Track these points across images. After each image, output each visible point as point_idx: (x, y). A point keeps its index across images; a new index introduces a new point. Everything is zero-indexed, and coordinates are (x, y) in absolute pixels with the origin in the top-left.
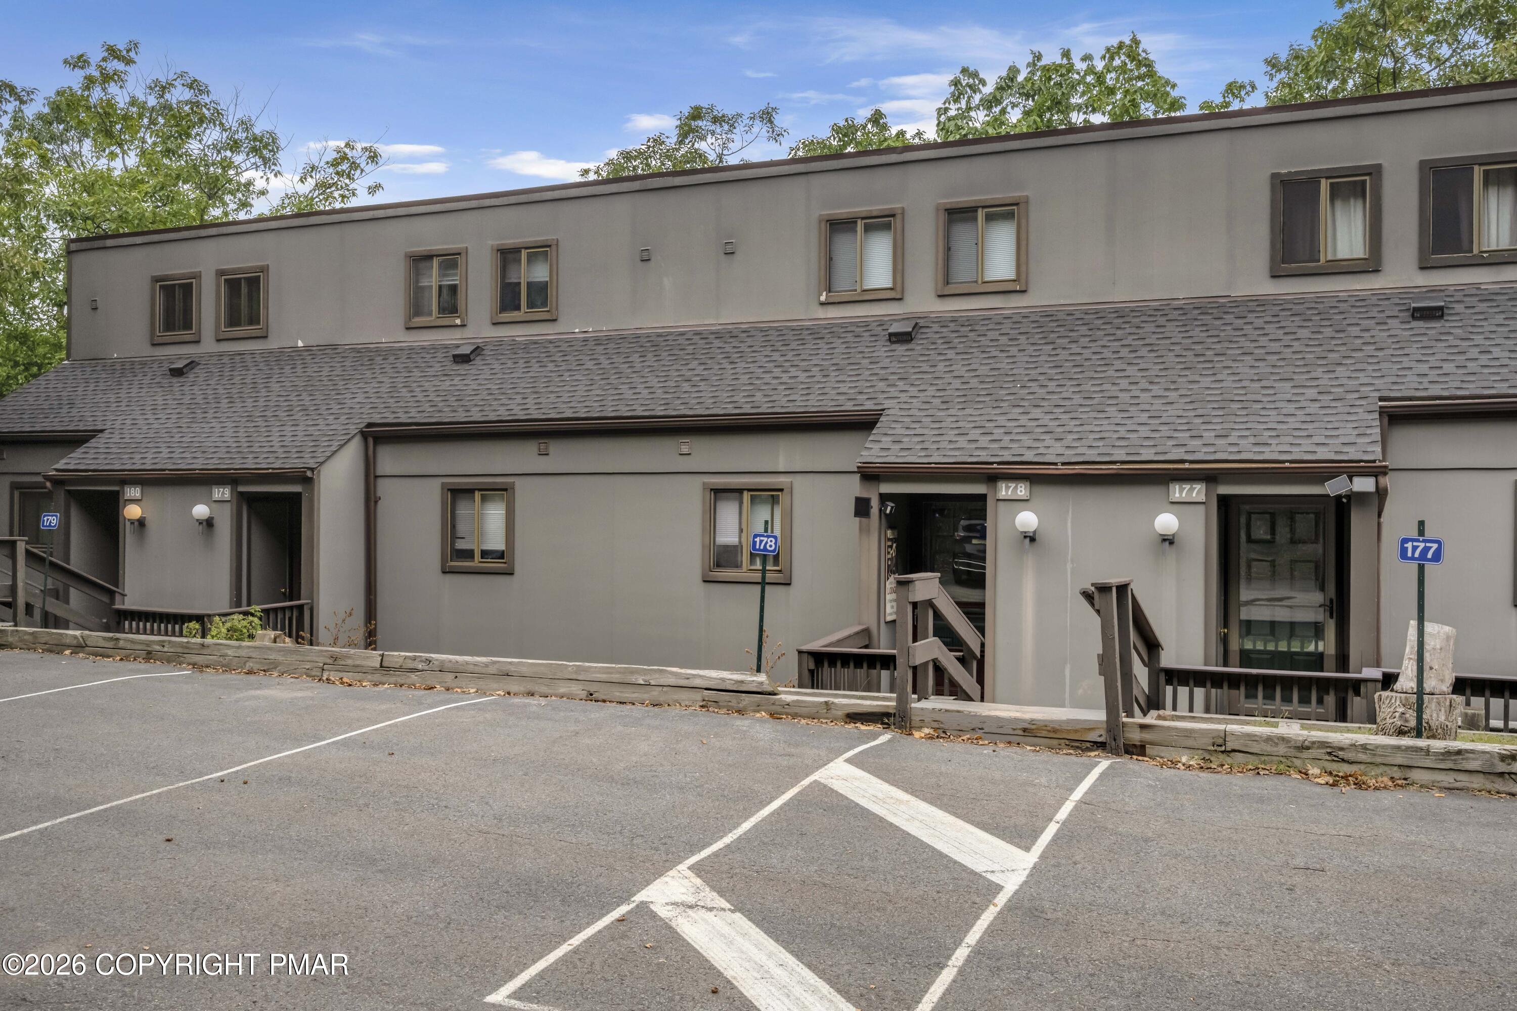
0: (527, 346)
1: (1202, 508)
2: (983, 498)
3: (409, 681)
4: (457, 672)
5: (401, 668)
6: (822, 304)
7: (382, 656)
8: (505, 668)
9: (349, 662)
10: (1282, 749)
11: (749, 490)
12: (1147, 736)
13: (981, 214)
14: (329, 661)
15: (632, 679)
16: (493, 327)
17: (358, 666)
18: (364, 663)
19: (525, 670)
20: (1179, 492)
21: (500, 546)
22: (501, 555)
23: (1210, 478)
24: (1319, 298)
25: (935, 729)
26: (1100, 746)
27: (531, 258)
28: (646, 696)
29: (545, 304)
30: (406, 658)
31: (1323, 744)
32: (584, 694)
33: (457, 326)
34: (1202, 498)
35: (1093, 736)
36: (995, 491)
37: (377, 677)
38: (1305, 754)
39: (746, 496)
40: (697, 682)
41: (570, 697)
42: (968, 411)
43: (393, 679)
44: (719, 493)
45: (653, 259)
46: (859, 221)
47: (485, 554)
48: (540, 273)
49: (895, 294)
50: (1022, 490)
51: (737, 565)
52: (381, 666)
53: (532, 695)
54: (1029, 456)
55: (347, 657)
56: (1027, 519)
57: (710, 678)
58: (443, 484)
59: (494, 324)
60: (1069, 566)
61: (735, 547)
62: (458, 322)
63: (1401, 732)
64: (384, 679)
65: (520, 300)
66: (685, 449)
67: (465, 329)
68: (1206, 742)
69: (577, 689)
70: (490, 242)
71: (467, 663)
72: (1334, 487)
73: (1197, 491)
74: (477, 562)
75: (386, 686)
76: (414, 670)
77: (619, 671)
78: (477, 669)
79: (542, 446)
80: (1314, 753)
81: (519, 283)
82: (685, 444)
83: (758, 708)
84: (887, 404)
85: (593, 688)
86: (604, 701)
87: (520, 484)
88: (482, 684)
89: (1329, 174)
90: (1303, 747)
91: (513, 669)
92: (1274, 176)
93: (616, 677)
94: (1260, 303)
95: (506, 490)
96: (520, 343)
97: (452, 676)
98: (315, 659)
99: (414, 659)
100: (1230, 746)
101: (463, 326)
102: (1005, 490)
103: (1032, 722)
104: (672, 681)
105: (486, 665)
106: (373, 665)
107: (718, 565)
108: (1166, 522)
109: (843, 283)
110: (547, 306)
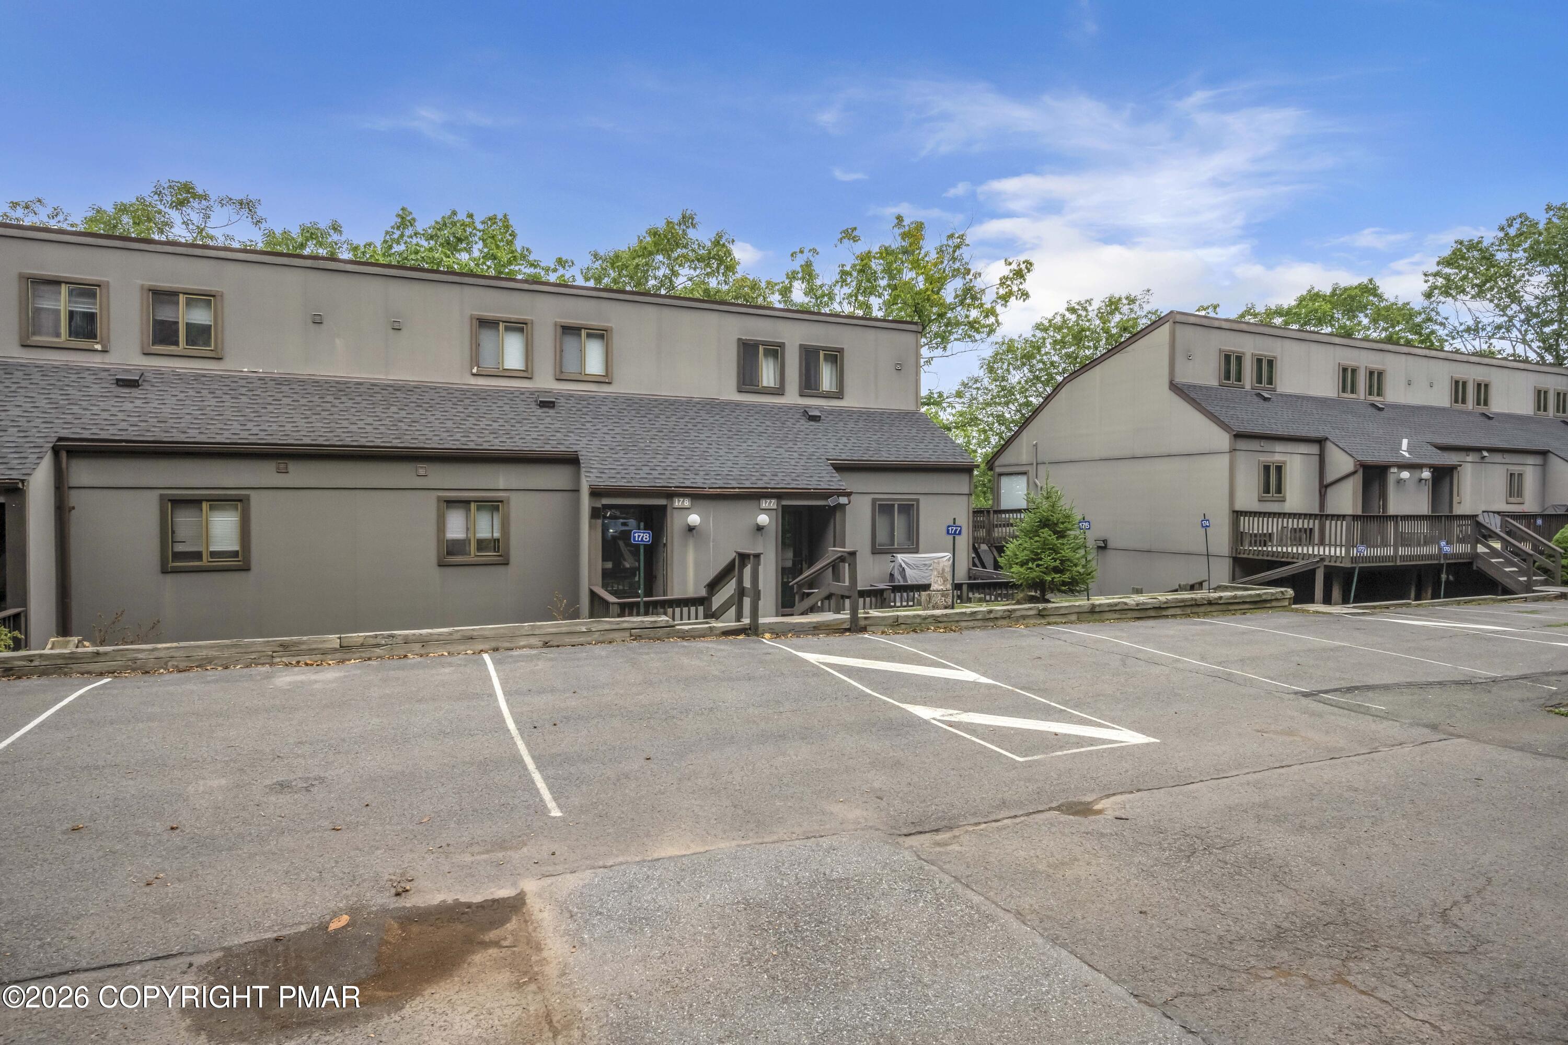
0: (197, 378)
1: (774, 512)
2: (664, 508)
3: (376, 655)
4: (424, 642)
5: (362, 645)
6: (474, 375)
7: (340, 638)
8: (471, 633)
9: (304, 647)
10: (918, 620)
11: (475, 501)
12: (867, 622)
13: (583, 333)
14: (277, 649)
15: (578, 629)
16: (144, 357)
17: (314, 649)
18: (320, 646)
19: (486, 633)
20: (765, 504)
21: (232, 545)
22: (235, 554)
23: (778, 496)
24: (762, 406)
25: (772, 633)
26: (848, 630)
27: (189, 303)
28: (589, 639)
29: (207, 343)
30: (367, 637)
31: (933, 616)
32: (541, 644)
33: (97, 351)
34: (775, 507)
35: (846, 626)
36: (672, 504)
37: (338, 656)
38: (927, 621)
39: (473, 505)
40: (625, 625)
41: (531, 647)
42: (630, 455)
43: (358, 655)
44: (451, 503)
45: (325, 322)
46: (501, 324)
47: (213, 554)
48: (200, 316)
49: (526, 374)
50: (687, 503)
51: (465, 553)
52: (341, 647)
53: (497, 650)
54: (688, 483)
55: (303, 643)
56: (694, 519)
57: (633, 622)
58: (161, 495)
59: (145, 354)
60: (711, 544)
61: (464, 541)
62: (98, 347)
63: (946, 608)
64: (347, 656)
65: (178, 337)
66: (422, 472)
67: (107, 356)
68: (890, 621)
69: (533, 641)
70: (140, 282)
71: (431, 634)
72: (831, 502)
73: (772, 504)
74: (205, 562)
75: (353, 661)
76: (378, 646)
77: (565, 625)
78: (441, 637)
79: (282, 466)
80: (930, 620)
81: (177, 323)
82: (422, 468)
83: (669, 636)
84: (575, 448)
85: (547, 639)
86: (558, 646)
87: (254, 496)
88: (451, 648)
89: (764, 343)
90: (925, 618)
91: (475, 633)
92: (739, 340)
93: (564, 629)
94: (738, 405)
95: (240, 501)
96: (185, 374)
97: (419, 645)
98: (260, 649)
99: (376, 636)
100: (900, 621)
101: (104, 351)
102: (678, 503)
103: (818, 622)
104: (607, 627)
105: (451, 634)
106: (331, 646)
107: (449, 553)
108: (763, 519)
109: (488, 363)
110: (210, 346)
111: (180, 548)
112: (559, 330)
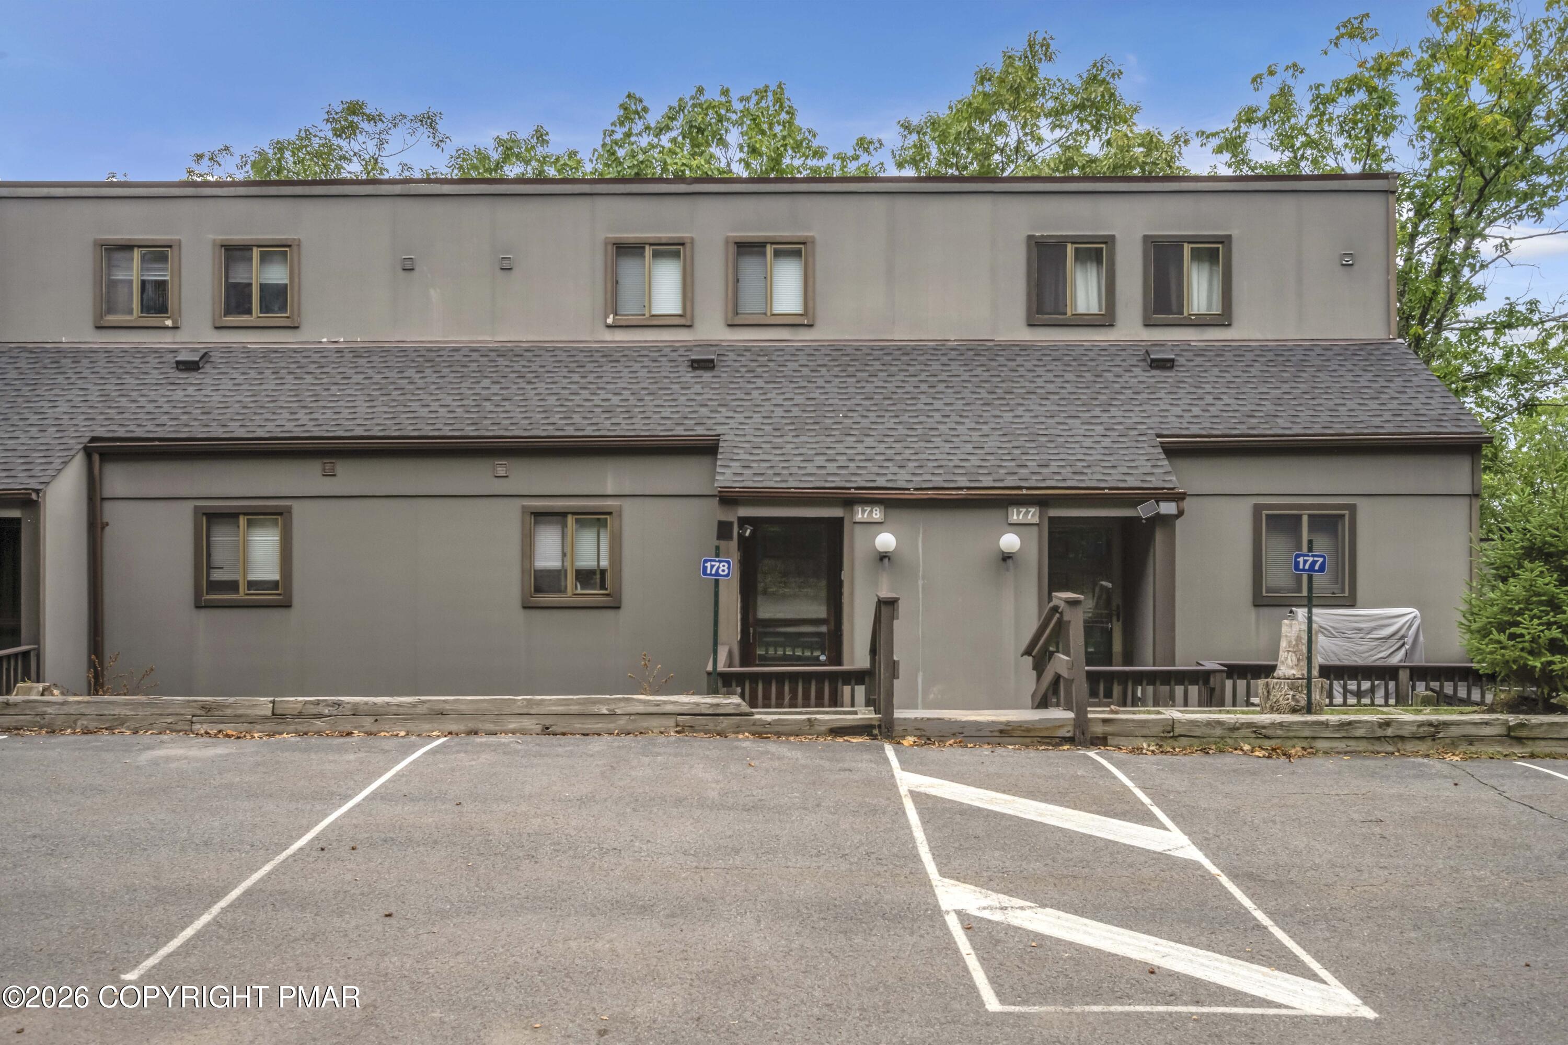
0: (268, 354)
1: (1036, 528)
2: (840, 521)
3: (315, 728)
4: (377, 714)
5: (300, 714)
6: (609, 326)
7: (273, 702)
8: (441, 706)
9: (229, 711)
10: (1218, 732)
11: (574, 514)
12: (1109, 729)
13: (769, 249)
14: (199, 712)
15: (595, 709)
16: (216, 332)
17: (241, 716)
18: (249, 712)
19: (463, 707)
20: (1017, 515)
21: (273, 575)
22: (275, 585)
23: (1042, 502)
24: (1070, 347)
25: (919, 737)
26: (1071, 740)
27: (264, 258)
28: (612, 726)
29: (283, 308)
30: (306, 703)
31: (1249, 725)
32: (539, 728)
33: (167, 328)
34: (1036, 520)
35: (1063, 733)
36: (852, 513)
37: (268, 726)
38: (1236, 734)
39: (570, 519)
40: (669, 708)
41: (524, 732)
42: (803, 439)
43: (292, 728)
44: (541, 516)
45: (417, 268)
46: (647, 247)
47: (251, 585)
48: (276, 274)
49: (684, 321)
50: (877, 514)
51: (561, 590)
52: (273, 714)
53: (476, 733)
54: (881, 482)
55: (226, 706)
56: (886, 540)
57: (682, 704)
58: (196, 507)
59: (216, 328)
60: (920, 583)
61: (559, 571)
62: (169, 323)
63: (1294, 711)
64: (280, 728)
65: (251, 303)
66: (501, 471)
67: (178, 333)
68: (1156, 730)
69: (528, 723)
70: (211, 237)
71: (389, 704)
72: (1143, 511)
73: (1031, 515)
74: (242, 594)
75: (285, 735)
76: (319, 716)
77: (578, 702)
78: (401, 710)
79: (328, 466)
80: (1243, 732)
81: (250, 285)
82: (501, 466)
83: (738, 730)
84: (720, 430)
85: (547, 722)
86: (564, 734)
87: (297, 508)
88: (410, 725)
89: (1075, 240)
90: (1234, 728)
91: (448, 707)
92: (1030, 238)
93: (575, 709)
94: (1023, 348)
95: (281, 514)
96: (255, 350)
97: (370, 719)
98: (178, 711)
99: (318, 703)
100: (1177, 731)
101: (175, 328)
102: (861, 514)
103: (1008, 723)
104: (641, 708)
105: (414, 705)
106: (262, 713)
107: (538, 590)
108: (1010, 541)
109: (630, 308)
110: (286, 312)
111: (217, 576)
112: (732, 249)
